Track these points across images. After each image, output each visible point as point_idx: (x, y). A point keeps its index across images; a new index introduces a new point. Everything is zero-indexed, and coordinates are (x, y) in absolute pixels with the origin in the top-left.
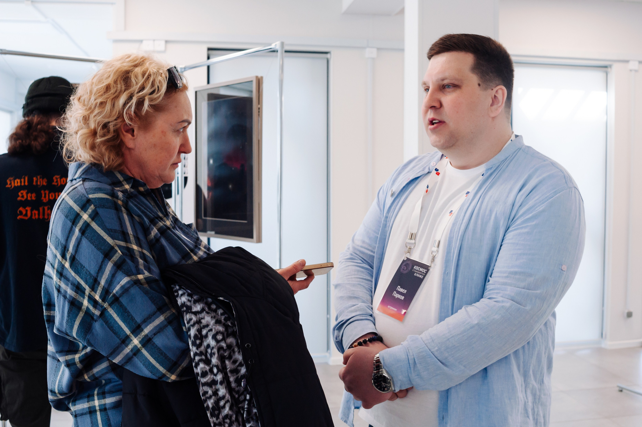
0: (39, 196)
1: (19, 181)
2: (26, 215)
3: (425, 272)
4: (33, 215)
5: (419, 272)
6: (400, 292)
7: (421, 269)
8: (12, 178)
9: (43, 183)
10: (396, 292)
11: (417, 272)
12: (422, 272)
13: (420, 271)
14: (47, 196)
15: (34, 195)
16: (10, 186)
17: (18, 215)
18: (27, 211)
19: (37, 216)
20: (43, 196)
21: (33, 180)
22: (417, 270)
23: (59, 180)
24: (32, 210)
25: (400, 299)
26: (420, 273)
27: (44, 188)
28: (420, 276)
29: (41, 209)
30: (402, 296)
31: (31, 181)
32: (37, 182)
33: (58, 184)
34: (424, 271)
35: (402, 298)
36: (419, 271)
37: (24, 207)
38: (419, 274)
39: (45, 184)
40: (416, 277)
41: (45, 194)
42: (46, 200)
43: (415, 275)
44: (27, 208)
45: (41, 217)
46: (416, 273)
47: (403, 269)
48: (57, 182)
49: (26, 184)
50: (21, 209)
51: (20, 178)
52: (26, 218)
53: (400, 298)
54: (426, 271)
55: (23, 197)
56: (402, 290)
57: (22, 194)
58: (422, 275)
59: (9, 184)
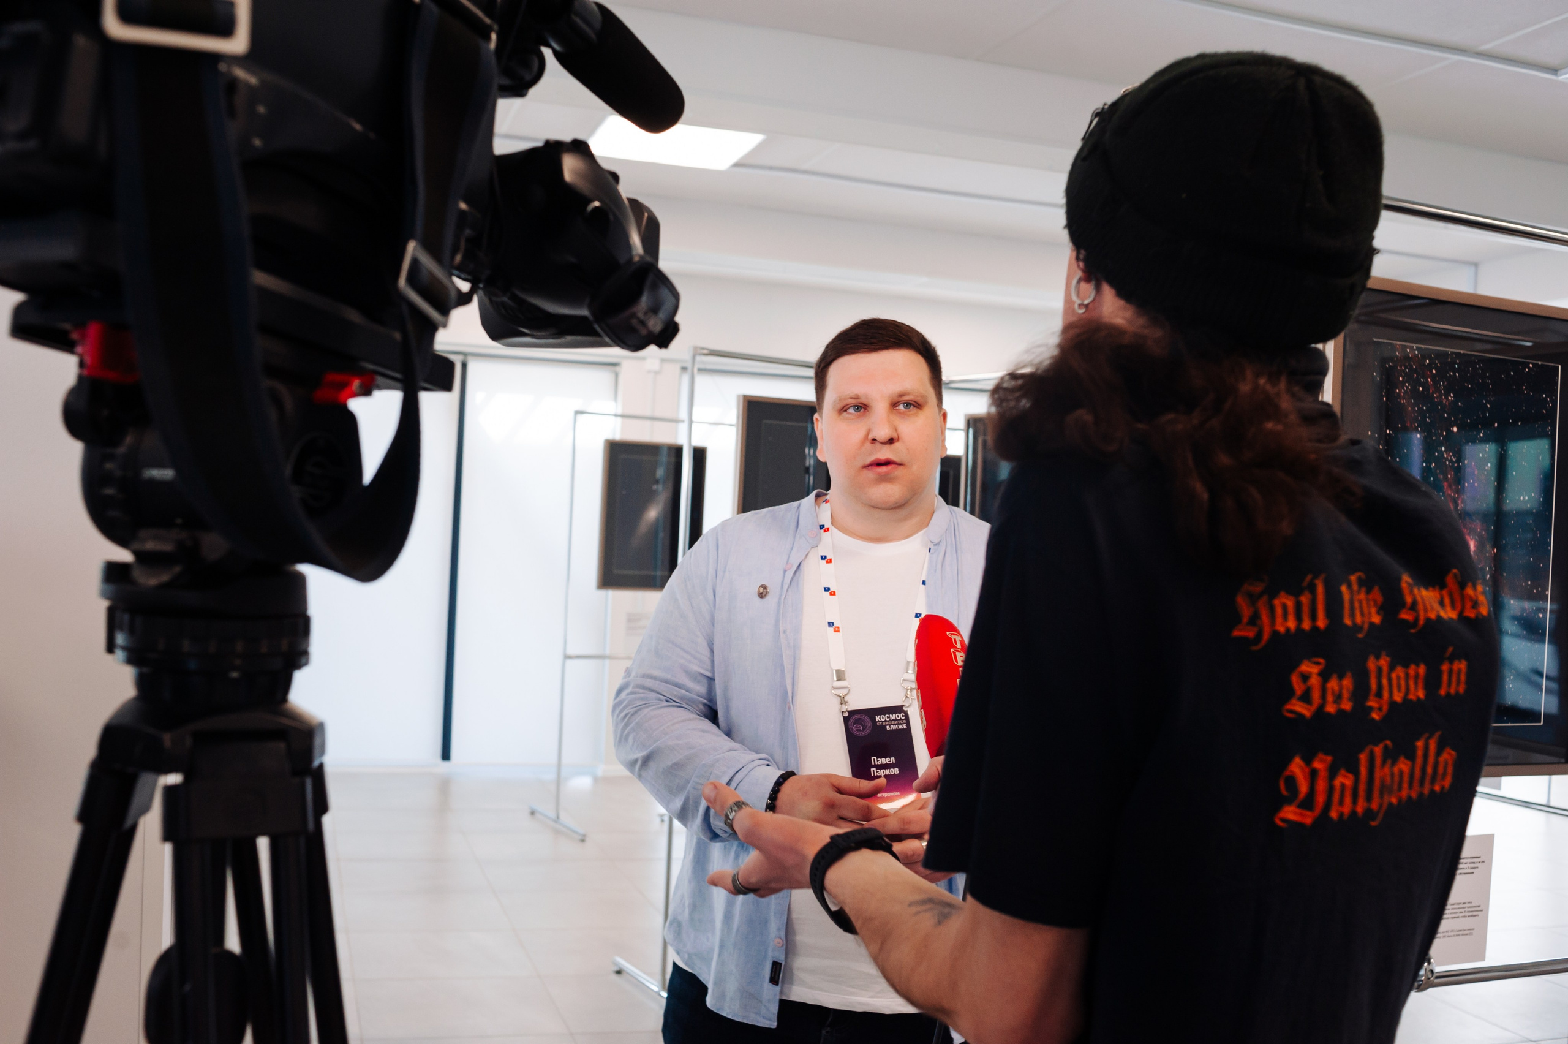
0: (1361, 686)
1: (1290, 603)
2: (1309, 801)
3: (902, 718)
4: (1336, 798)
5: (893, 722)
6: (882, 765)
7: (893, 717)
9: (1370, 613)
10: (875, 769)
11: (887, 723)
12: (896, 720)
13: (893, 720)
14: (1385, 682)
15: (1348, 683)
17: (1281, 803)
18: (1313, 775)
19: (1348, 805)
20: (1373, 685)
22: (886, 721)
24: (1331, 774)
25: (891, 775)
26: (896, 722)
28: (901, 727)
29: (1363, 760)
30: (884, 770)
33: (1416, 619)
34: (901, 716)
35: (896, 771)
36: (890, 720)
37: (1309, 757)
38: (895, 724)
39: (1376, 619)
40: (893, 731)
41: (1380, 674)
42: (1381, 709)
43: (887, 729)
44: (1314, 764)
45: (1361, 806)
46: (887, 725)
47: (857, 730)
48: (1414, 605)
49: (1321, 622)
50: (1295, 765)
52: (1311, 818)
53: (893, 773)
54: (903, 716)
55: (1306, 698)
56: (883, 761)
57: (1305, 677)
58: (901, 724)
59: (1245, 619)
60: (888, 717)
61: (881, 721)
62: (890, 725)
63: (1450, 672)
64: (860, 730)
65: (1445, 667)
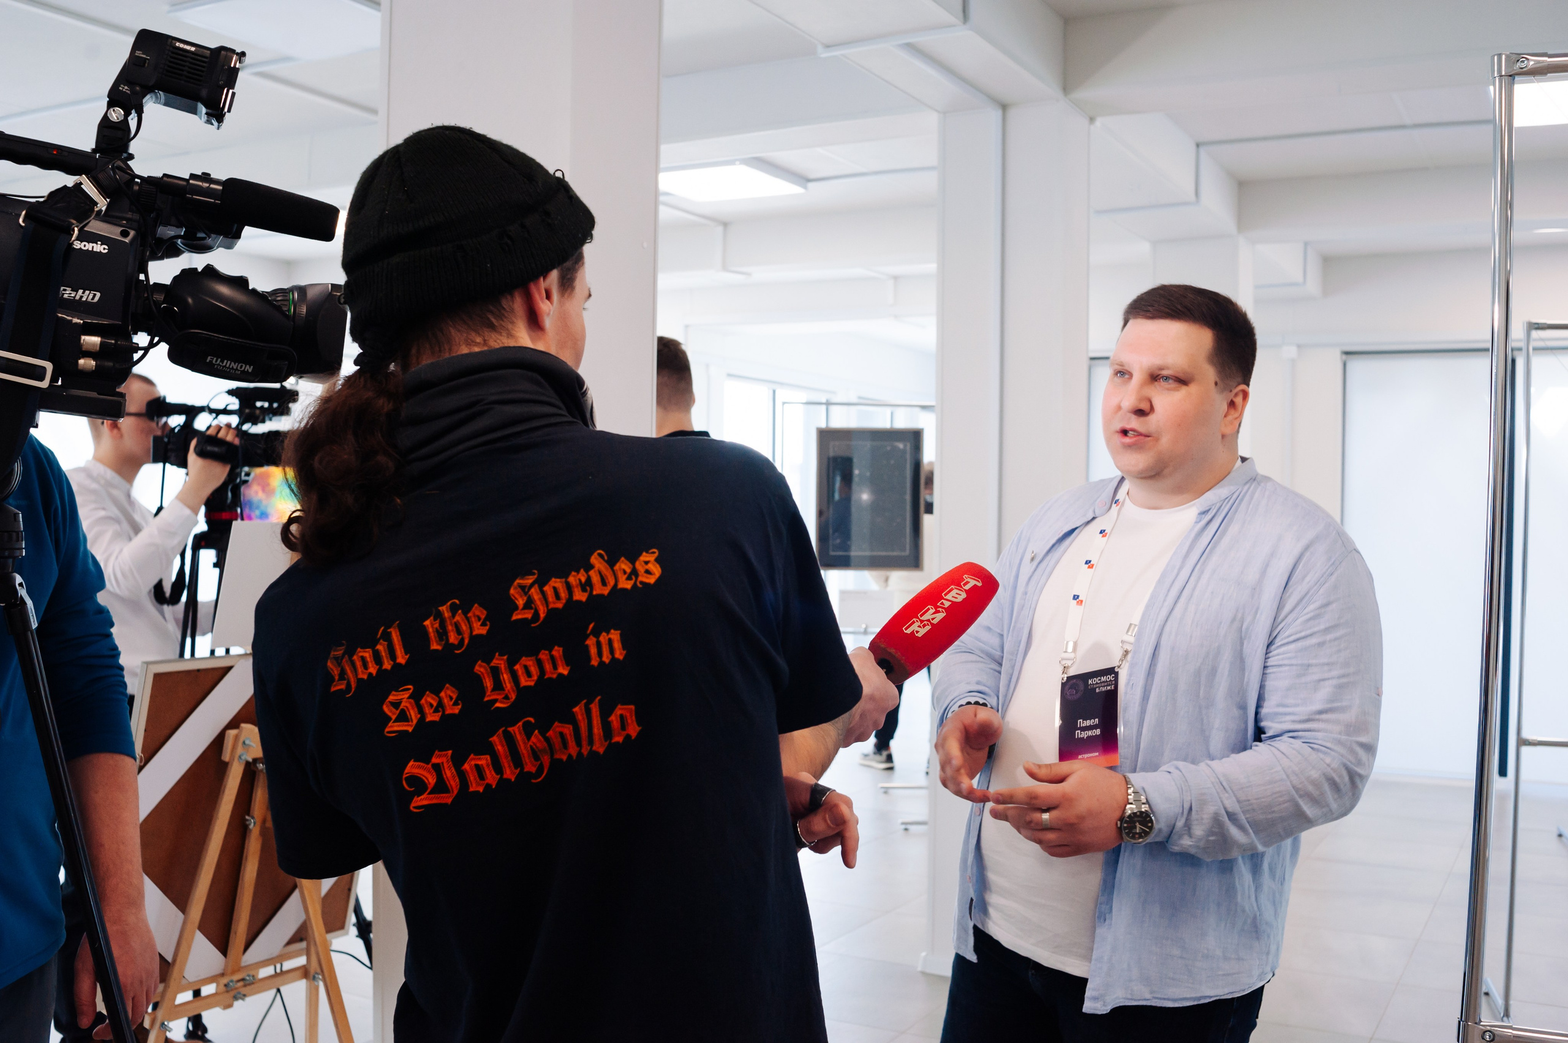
0: (470, 690)
1: (367, 654)
2: (441, 786)
3: (1112, 679)
4: (472, 777)
5: (1103, 684)
6: (1086, 726)
7: (1103, 679)
8: (339, 652)
9: (471, 629)
10: (1079, 731)
11: (1097, 685)
12: (1107, 681)
13: (1104, 682)
14: (506, 677)
15: (449, 694)
16: (342, 686)
17: (410, 796)
18: (437, 768)
19: (492, 778)
20: (488, 683)
21: (424, 631)
22: (1097, 683)
23: (534, 592)
24: (458, 762)
25: (1093, 736)
26: (1106, 684)
27: (481, 648)
28: (1109, 688)
29: (497, 741)
30: (1095, 730)
31: (415, 639)
32: (442, 634)
33: (536, 614)
34: (1111, 677)
35: (1098, 731)
36: (1101, 683)
37: (424, 757)
38: (1104, 686)
39: (481, 630)
40: (1101, 692)
41: (495, 672)
42: (507, 698)
43: (1097, 690)
44: (435, 760)
45: (510, 773)
47: (1071, 695)
48: (529, 604)
49: (402, 659)
50: (412, 768)
51: (371, 644)
52: (447, 799)
54: (1113, 677)
55: (403, 717)
56: (1088, 723)
57: (396, 705)
58: (1109, 685)
59: (337, 678)
60: (1099, 680)
61: (1093, 684)
62: (1099, 687)
63: (599, 645)
64: (1073, 695)
65: (591, 642)
